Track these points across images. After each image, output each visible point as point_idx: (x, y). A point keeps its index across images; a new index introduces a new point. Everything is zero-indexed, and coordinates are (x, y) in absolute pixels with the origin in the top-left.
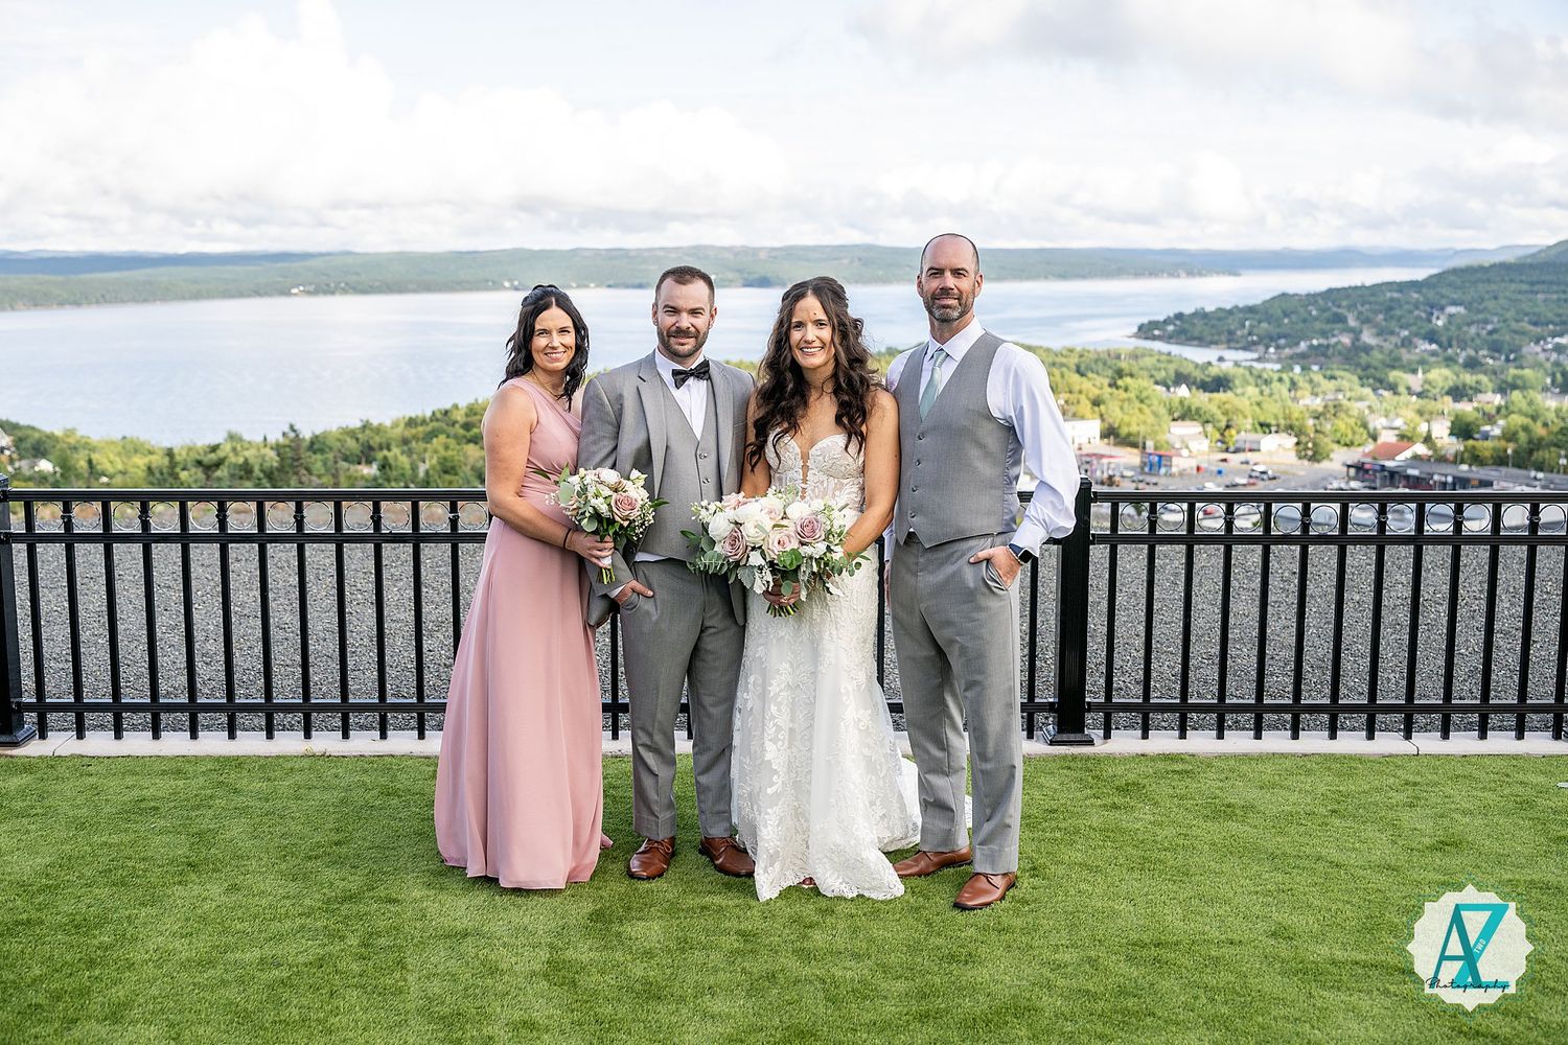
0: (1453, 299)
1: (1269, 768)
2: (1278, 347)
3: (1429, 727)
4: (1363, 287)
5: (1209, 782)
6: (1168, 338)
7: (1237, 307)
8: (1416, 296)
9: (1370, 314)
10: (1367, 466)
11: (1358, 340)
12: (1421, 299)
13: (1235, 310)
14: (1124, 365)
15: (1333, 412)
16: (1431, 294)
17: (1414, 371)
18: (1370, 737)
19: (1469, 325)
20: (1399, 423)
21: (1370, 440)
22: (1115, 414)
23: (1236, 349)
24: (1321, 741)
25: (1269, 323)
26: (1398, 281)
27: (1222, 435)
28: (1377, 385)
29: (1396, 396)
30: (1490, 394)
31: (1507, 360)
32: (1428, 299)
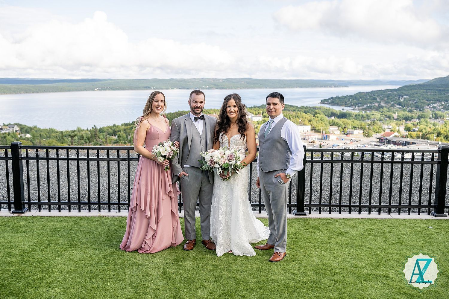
0: (405, 94)
1: (353, 222)
2: (358, 106)
3: (395, 211)
4: (381, 90)
5: (337, 226)
6: (329, 104)
7: (347, 95)
8: (395, 93)
9: (383, 98)
10: (382, 139)
11: (380, 104)
12: (397, 94)
13: (347, 96)
14: (317, 111)
15: (373, 124)
16: (399, 92)
17: (395, 113)
18: (379, 214)
19: (410, 101)
20: (391, 127)
21: (383, 131)
22: (315, 124)
23: (347, 107)
24: (366, 215)
25: (356, 100)
26: (391, 89)
27: (343, 130)
28: (385, 116)
29: (390, 120)
30: (415, 119)
31: (420, 110)
32: (399, 94)
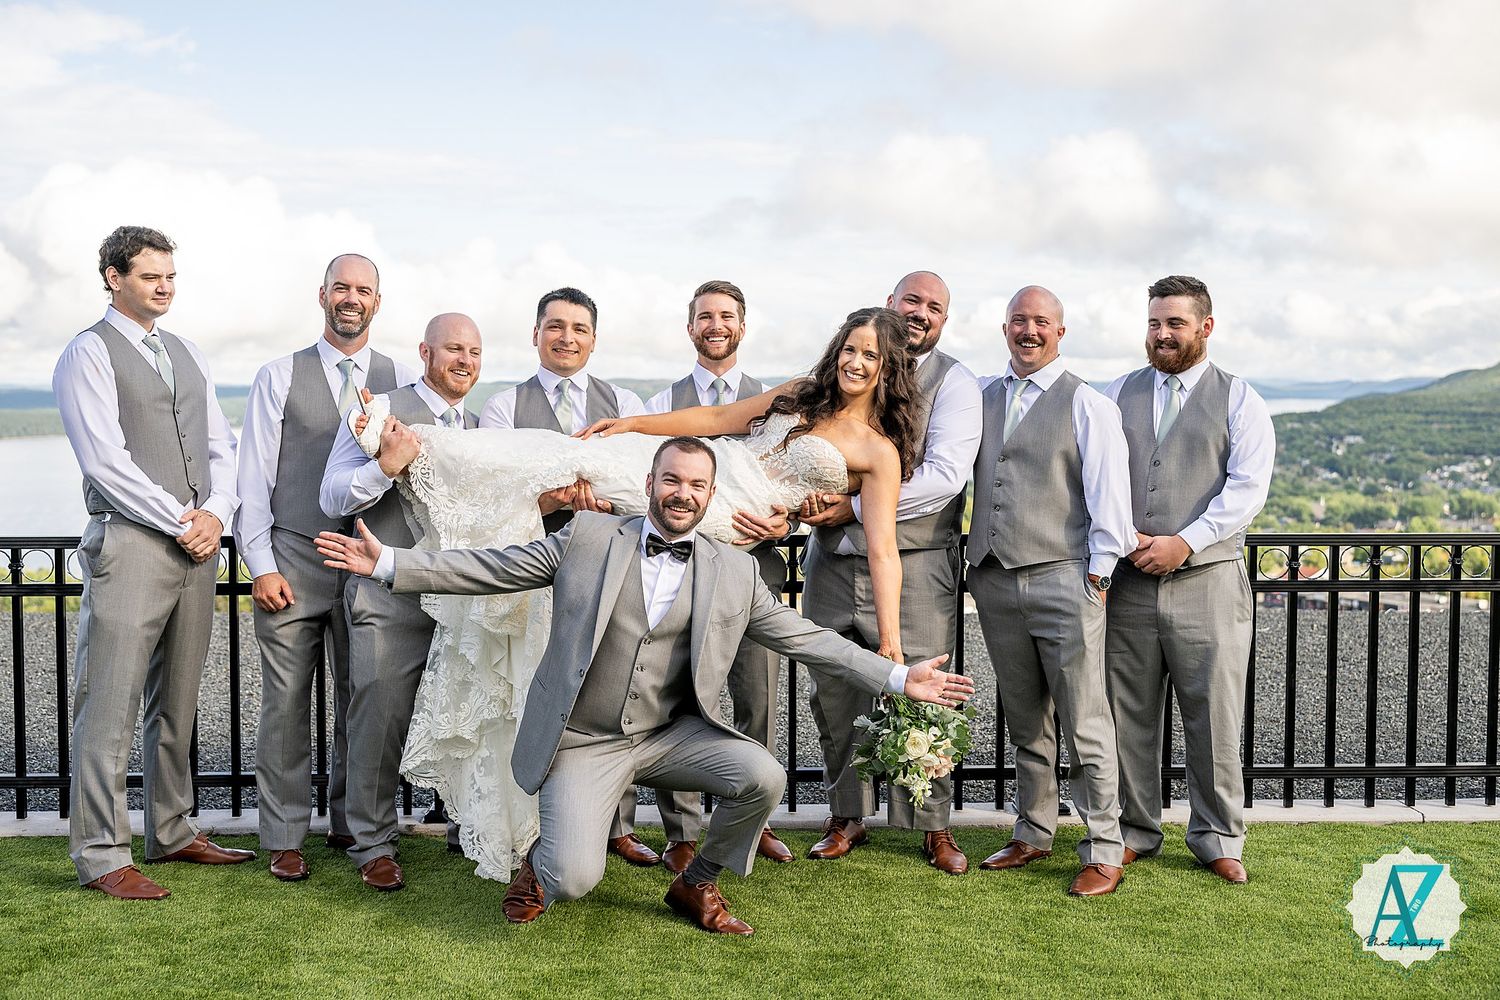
0: (1352, 430)
3: (1432, 795)
8: (1315, 426)
12: (1321, 430)
16: (1330, 424)
17: (1317, 499)
18: (1370, 804)
19: (1369, 453)
21: (1276, 566)
24: (1316, 809)
28: (1281, 512)
29: (1300, 524)
30: (1390, 521)
31: (1406, 488)
32: (1327, 429)
